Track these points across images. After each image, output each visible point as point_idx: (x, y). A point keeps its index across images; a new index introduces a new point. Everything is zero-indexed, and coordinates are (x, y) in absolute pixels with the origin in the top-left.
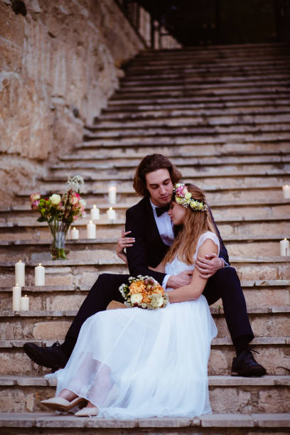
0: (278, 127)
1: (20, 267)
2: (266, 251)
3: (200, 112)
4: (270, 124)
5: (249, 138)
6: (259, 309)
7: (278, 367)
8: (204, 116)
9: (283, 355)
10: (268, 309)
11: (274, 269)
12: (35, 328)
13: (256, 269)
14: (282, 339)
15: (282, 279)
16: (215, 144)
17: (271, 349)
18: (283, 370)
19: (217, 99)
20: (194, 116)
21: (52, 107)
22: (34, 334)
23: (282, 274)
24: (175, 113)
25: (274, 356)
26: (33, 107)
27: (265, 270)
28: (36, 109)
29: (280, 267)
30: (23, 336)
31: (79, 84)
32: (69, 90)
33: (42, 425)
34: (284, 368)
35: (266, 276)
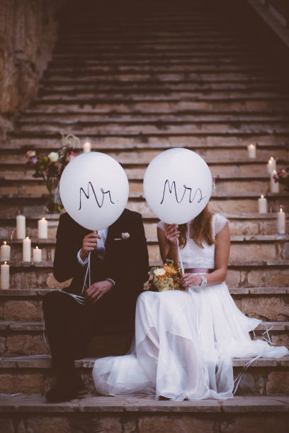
0: (224, 86)
1: (21, 220)
2: (243, 207)
3: (147, 68)
4: (216, 82)
5: (201, 96)
6: (255, 262)
7: (280, 314)
8: (151, 73)
9: (283, 303)
10: (263, 262)
11: (255, 225)
12: (49, 278)
13: (240, 224)
14: (283, 290)
15: (263, 234)
16: (169, 102)
17: (273, 299)
18: (283, 317)
19: (160, 55)
20: (142, 73)
21: (17, 62)
22: (48, 283)
23: (263, 229)
24: (122, 68)
25: (275, 304)
26: (4, 64)
27: (247, 226)
28: (7, 66)
29: (261, 223)
30: (37, 285)
31: (34, 39)
32: (26, 45)
33: (88, 365)
34: (284, 315)
35: (248, 231)
